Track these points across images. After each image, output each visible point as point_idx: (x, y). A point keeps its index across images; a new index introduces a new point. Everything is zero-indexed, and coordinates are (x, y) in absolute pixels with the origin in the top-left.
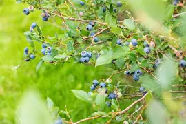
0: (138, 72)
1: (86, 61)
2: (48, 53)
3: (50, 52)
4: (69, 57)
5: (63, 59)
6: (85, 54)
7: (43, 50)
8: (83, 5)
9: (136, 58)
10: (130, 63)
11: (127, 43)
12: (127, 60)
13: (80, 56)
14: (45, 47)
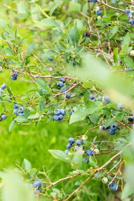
0: (114, 126)
1: (59, 119)
2: (20, 114)
3: (22, 113)
4: (43, 116)
5: (36, 119)
6: (59, 112)
7: (15, 110)
8: (51, 60)
9: (110, 112)
10: (105, 117)
11: (100, 97)
12: (102, 115)
13: (53, 114)
14: (17, 108)
